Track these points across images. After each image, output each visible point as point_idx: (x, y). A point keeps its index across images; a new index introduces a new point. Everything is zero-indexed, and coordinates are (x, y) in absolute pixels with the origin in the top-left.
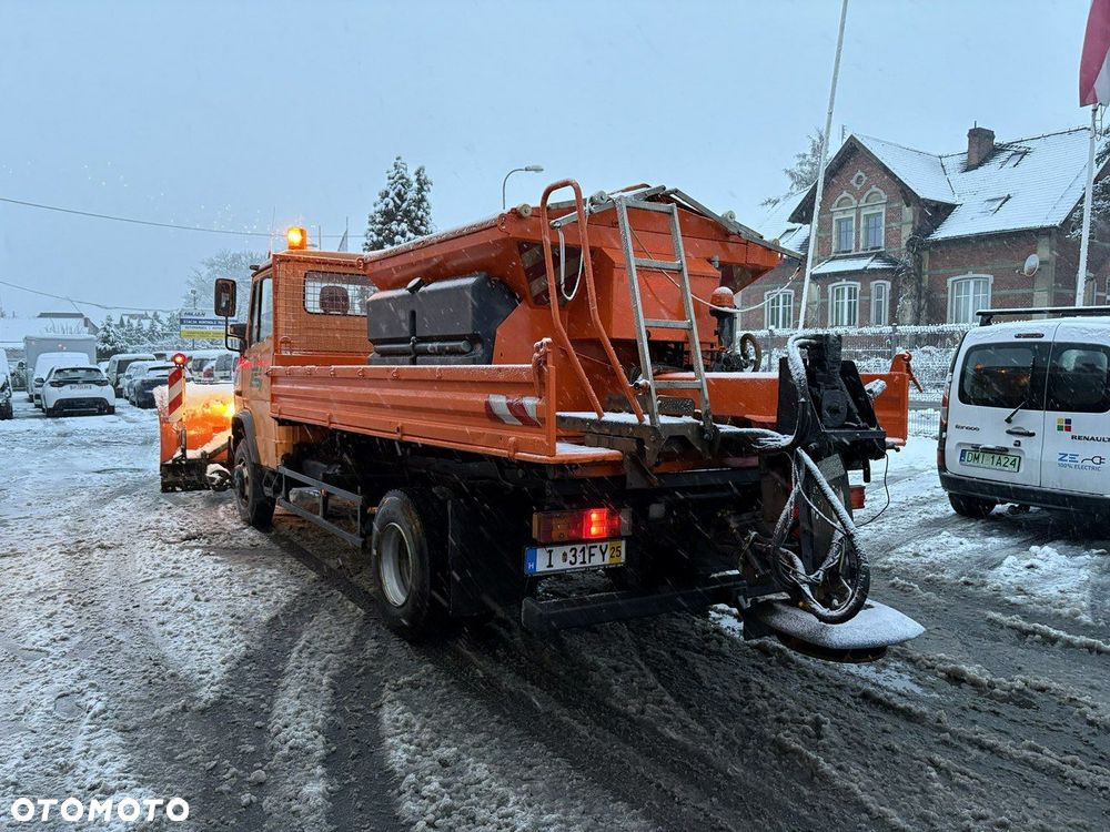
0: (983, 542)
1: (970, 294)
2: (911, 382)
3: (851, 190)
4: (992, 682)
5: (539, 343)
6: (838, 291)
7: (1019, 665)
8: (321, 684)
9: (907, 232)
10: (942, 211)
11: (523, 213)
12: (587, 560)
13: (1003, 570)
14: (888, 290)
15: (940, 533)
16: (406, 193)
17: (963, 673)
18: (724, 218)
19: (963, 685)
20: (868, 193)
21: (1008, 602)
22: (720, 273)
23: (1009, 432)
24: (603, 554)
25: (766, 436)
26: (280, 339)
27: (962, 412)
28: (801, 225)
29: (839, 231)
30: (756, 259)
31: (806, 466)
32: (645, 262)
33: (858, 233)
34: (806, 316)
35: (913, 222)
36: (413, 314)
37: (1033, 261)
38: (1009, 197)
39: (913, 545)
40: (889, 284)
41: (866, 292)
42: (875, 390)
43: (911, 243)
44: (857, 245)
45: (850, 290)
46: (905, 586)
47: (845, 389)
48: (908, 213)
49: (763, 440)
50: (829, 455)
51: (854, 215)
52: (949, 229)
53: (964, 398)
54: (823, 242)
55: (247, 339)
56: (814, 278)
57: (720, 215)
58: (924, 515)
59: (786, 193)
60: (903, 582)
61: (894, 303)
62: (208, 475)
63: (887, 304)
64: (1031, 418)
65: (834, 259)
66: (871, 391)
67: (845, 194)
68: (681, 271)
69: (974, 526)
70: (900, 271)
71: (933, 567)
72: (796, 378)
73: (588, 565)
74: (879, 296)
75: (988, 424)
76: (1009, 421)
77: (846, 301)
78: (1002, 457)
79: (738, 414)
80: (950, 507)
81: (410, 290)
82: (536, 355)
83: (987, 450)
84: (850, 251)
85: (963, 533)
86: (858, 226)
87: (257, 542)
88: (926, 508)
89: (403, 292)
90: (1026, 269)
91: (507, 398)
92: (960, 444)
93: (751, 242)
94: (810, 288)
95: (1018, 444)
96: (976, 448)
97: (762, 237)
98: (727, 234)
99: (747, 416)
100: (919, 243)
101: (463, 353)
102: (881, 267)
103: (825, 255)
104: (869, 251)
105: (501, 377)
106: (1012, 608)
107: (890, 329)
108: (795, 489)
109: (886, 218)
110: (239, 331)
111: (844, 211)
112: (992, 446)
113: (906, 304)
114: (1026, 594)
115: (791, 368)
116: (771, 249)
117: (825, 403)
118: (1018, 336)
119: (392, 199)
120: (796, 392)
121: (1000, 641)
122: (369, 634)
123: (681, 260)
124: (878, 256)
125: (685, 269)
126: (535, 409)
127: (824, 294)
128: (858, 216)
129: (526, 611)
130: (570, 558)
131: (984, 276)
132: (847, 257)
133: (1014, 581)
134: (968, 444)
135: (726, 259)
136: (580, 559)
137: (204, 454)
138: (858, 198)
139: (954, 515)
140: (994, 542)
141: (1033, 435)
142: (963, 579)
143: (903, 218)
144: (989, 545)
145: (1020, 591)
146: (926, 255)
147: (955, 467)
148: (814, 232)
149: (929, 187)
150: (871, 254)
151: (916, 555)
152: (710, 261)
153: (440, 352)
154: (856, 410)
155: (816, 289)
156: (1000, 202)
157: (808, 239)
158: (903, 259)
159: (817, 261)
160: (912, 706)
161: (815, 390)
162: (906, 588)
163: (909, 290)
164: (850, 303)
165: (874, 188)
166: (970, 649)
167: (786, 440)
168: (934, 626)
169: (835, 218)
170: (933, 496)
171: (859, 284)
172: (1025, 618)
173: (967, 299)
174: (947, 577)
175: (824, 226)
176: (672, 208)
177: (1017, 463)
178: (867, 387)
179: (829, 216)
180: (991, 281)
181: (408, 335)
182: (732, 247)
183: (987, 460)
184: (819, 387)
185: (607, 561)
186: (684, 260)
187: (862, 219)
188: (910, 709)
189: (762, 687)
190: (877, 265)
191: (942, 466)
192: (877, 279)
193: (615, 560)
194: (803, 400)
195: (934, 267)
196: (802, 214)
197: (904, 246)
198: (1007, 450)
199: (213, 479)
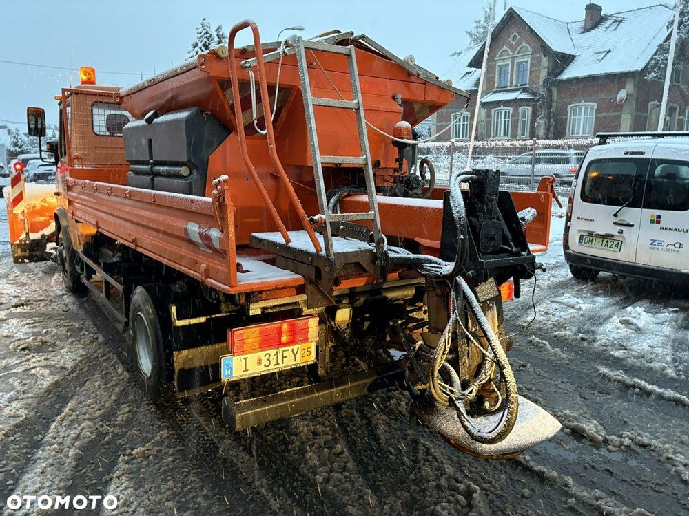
0: (594, 302)
1: (582, 116)
2: (553, 199)
3: (510, 45)
4: (606, 438)
5: (216, 180)
6: (498, 113)
7: (625, 420)
8: (67, 456)
9: (544, 74)
10: (567, 59)
11: (220, 54)
12: (280, 361)
13: (608, 327)
14: (530, 113)
15: (563, 294)
16: (209, 44)
17: (584, 430)
18: (405, 62)
19: (584, 440)
20: (520, 47)
21: (612, 356)
22: (402, 109)
23: (615, 223)
24: (295, 355)
25: (430, 262)
26: (73, 156)
27: (582, 208)
28: (475, 69)
29: (500, 74)
30: (432, 96)
31: (464, 293)
32: (323, 101)
33: (512, 75)
34: (476, 131)
35: (548, 68)
36: (150, 141)
37: (622, 94)
38: (610, 51)
39: (544, 305)
40: (530, 109)
41: (515, 114)
42: (527, 218)
43: (546, 82)
44: (511, 83)
45: (506, 112)
46: (539, 343)
47: (501, 217)
48: (545, 61)
49: (427, 266)
50: (485, 280)
51: (510, 63)
52: (570, 73)
53: (584, 198)
54: (489, 80)
55: (59, 154)
56: (484, 105)
57: (402, 59)
58: (552, 279)
59: (466, 48)
60: (537, 339)
61: (533, 121)
62: (47, 251)
63: (529, 121)
64: (632, 214)
65: (496, 92)
66: (523, 219)
67: (505, 48)
68: (358, 110)
69: (586, 288)
70: (538, 100)
71: (559, 326)
72: (456, 215)
73: (281, 365)
74: (524, 117)
75: (600, 217)
76: (615, 215)
77: (503, 120)
78: (609, 241)
79: (408, 237)
80: (569, 272)
81: (147, 121)
82: (215, 192)
83: (598, 236)
84: (506, 87)
85: (578, 295)
86: (512, 70)
87: (71, 307)
88: (553, 272)
89: (143, 122)
90: (618, 99)
91: (200, 227)
92: (580, 231)
93: (428, 82)
94: (479, 112)
95: (621, 232)
96: (591, 234)
97: (437, 78)
98: (409, 75)
99: (417, 239)
100: (551, 82)
101: (183, 177)
102: (526, 97)
103: (489, 90)
104: (519, 87)
105: (193, 208)
106: (617, 363)
107: (531, 142)
108: (453, 317)
109: (531, 64)
110: (53, 148)
111: (504, 60)
112: (602, 233)
113: (541, 122)
114: (626, 349)
115: (452, 205)
116: (445, 88)
117: (483, 233)
118: (627, 153)
119: (201, 48)
120: (456, 229)
121: (609, 394)
122: (127, 398)
123: (358, 100)
124: (525, 90)
125: (362, 108)
126: (218, 241)
127: (489, 116)
128: (513, 63)
129: (224, 408)
130: (265, 362)
131: (591, 103)
132: (504, 91)
133: (616, 336)
134: (585, 231)
135: (408, 96)
136: (273, 362)
137: (43, 236)
138: (513, 50)
139: (571, 279)
140: (601, 300)
141: (632, 226)
142: (580, 335)
143: (542, 64)
144: (597, 304)
145: (622, 347)
146: (554, 90)
147: (575, 246)
148: (483, 74)
149: (558, 44)
150: (520, 89)
151: (547, 313)
152: (394, 98)
153: (169, 175)
154: (510, 237)
155: (484, 112)
156: (604, 54)
157: (479, 79)
158: (541, 92)
159: (485, 93)
160: (546, 470)
161: (474, 220)
162: (540, 345)
163: (543, 112)
164: (505, 122)
165: (524, 44)
166: (587, 402)
167: (448, 268)
168: (560, 381)
169: (497, 65)
170: (558, 262)
171: (511, 109)
172: (626, 372)
173: (579, 119)
174: (568, 333)
175: (490, 70)
176: (350, 50)
177: (619, 245)
178: (520, 215)
179: (494, 63)
180: (595, 107)
181: (148, 158)
182: (413, 86)
183: (598, 242)
184: (477, 217)
185: (298, 360)
186: (360, 99)
187: (515, 65)
188: (543, 473)
189: (428, 449)
190: (523, 96)
191: (566, 246)
192: (522, 106)
193: (305, 359)
194: (462, 237)
195: (561, 98)
196: (476, 63)
197: (541, 83)
198: (612, 236)
199: (52, 254)
